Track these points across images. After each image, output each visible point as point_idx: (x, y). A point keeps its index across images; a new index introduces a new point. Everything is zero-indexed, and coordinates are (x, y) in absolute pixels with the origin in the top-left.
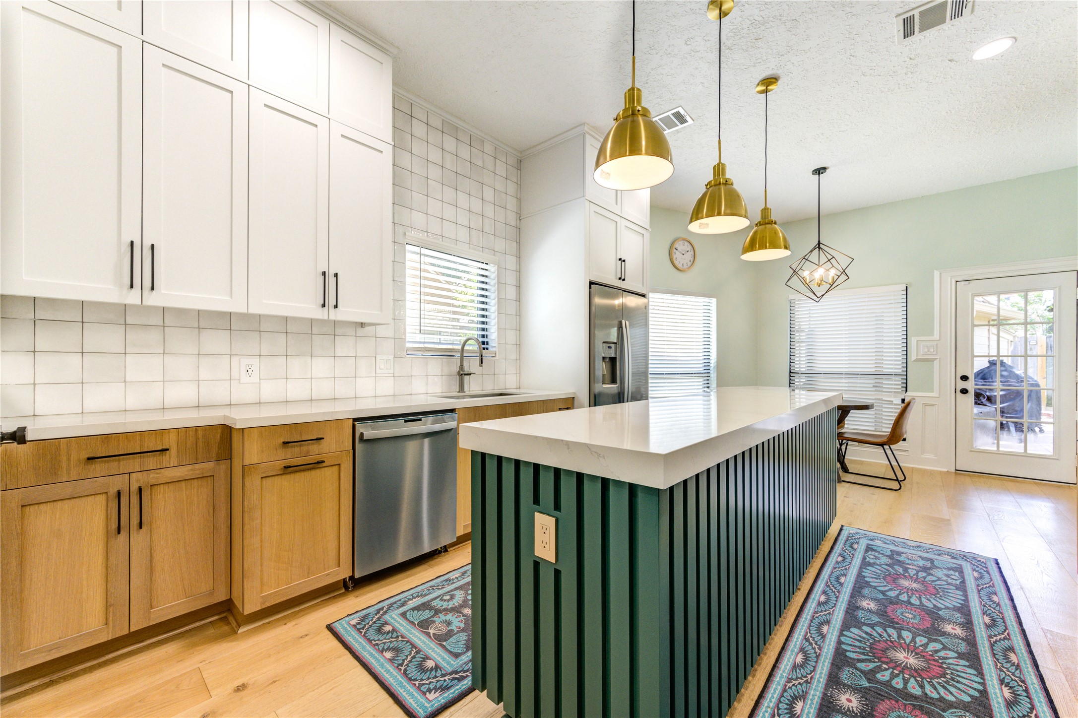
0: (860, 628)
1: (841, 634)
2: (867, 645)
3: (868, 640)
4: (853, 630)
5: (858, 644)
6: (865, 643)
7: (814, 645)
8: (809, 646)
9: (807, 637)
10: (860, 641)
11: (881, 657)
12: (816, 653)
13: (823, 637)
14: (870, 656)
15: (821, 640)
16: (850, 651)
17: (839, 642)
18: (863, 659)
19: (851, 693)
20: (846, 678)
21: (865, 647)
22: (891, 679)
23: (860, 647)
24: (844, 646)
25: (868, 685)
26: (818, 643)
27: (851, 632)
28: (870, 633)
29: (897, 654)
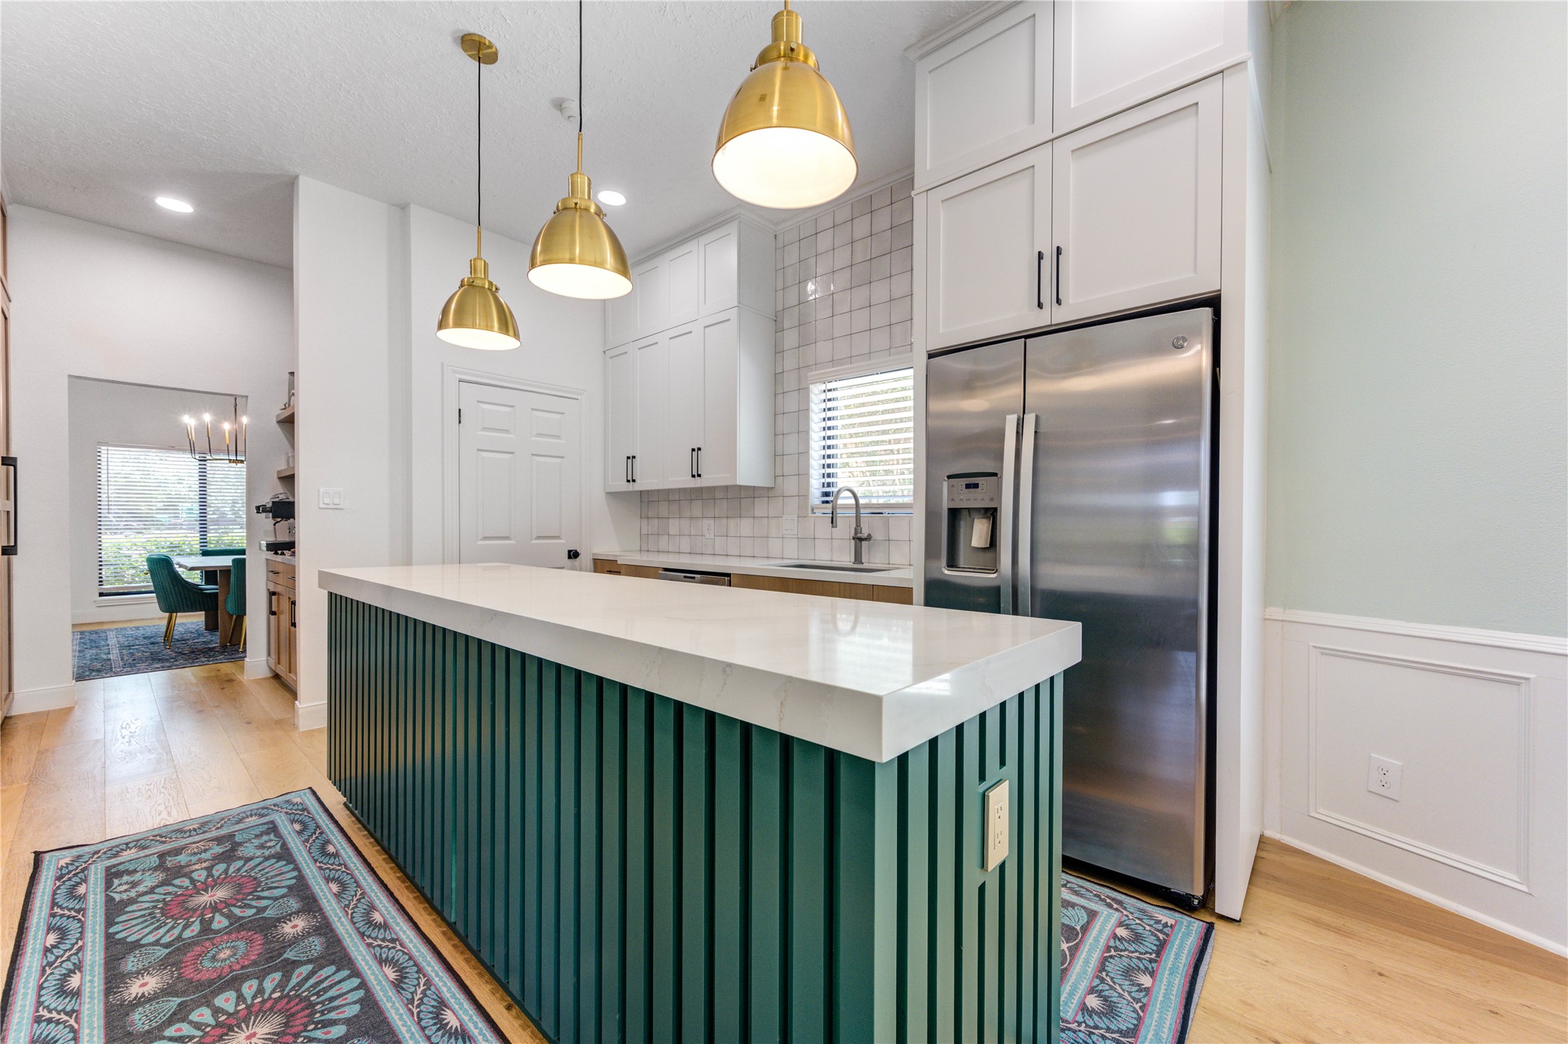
0: (348, 1021)
1: (364, 985)
2: (318, 1003)
3: (322, 1013)
4: (356, 1008)
5: (331, 993)
6: (322, 1003)
7: (380, 943)
8: (383, 936)
9: (397, 942)
10: (332, 999)
11: (288, 1002)
12: (369, 937)
13: (381, 961)
14: (304, 992)
15: (378, 955)
16: (333, 974)
17: (356, 973)
18: (311, 978)
19: (297, 933)
20: (314, 942)
21: (318, 998)
22: (261, 984)
23: (325, 990)
24: (346, 973)
25: (285, 956)
26: (378, 949)
27: (355, 1003)
28: (329, 1029)
29: (267, 1031)
